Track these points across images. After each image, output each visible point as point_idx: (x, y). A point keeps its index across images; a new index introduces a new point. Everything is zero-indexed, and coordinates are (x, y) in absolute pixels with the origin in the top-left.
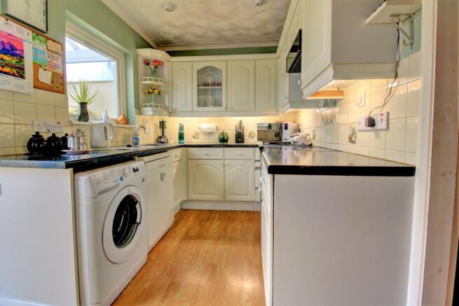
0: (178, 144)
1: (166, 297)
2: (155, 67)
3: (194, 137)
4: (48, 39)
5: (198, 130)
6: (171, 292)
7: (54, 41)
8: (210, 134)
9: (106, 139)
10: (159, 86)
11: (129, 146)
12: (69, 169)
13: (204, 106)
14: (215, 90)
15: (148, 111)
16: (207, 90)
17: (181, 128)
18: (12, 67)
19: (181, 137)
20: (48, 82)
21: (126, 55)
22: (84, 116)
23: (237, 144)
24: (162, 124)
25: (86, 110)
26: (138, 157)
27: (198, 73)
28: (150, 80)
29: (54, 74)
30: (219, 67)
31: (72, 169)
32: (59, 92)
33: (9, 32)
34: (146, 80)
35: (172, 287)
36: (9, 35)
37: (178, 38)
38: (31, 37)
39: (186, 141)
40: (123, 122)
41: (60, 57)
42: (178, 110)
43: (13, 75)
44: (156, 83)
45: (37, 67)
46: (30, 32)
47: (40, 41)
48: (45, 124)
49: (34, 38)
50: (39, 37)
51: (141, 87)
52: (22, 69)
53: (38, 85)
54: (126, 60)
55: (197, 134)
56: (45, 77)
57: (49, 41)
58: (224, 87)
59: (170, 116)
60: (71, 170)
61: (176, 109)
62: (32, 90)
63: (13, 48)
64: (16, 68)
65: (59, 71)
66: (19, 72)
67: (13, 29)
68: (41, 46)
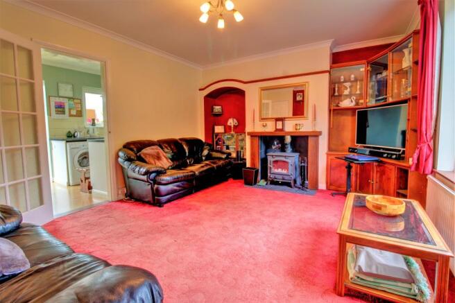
7: (77, 99)
18: (61, 111)
20: (75, 114)
29: (77, 111)
32: (79, 116)
36: (60, 102)
38: (67, 101)
41: (80, 104)
43: (61, 114)
45: (70, 110)
46: (67, 99)
48: (73, 128)
49: (69, 101)
50: (71, 100)
53: (71, 115)
56: (74, 112)
57: (75, 100)
62: (68, 118)
63: (61, 106)
65: (80, 109)
66: (63, 112)
67: (61, 100)
68: (71, 102)
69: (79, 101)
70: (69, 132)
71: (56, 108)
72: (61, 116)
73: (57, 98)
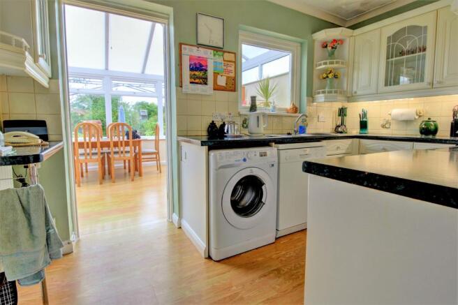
0: (358, 134)
1: (265, 276)
2: (332, 48)
3: (383, 126)
4: (224, 52)
5: (389, 118)
6: (271, 275)
7: (229, 52)
8: (407, 122)
9: (258, 126)
10: (337, 69)
11: (289, 134)
12: (204, 147)
13: (394, 84)
14: (414, 60)
15: (321, 98)
16: (401, 62)
17: (365, 115)
18: (200, 78)
19: (364, 125)
20: (224, 85)
21: (302, 44)
22: (253, 108)
23: (453, 138)
24: (342, 112)
25: (255, 103)
26: (276, 143)
27: (388, 42)
28: (325, 64)
29: (228, 78)
30: (422, 24)
31: (207, 147)
32: (231, 91)
33: (200, 56)
34: (320, 65)
35: (276, 272)
36: (199, 57)
37: (366, 4)
38: (212, 55)
39: (371, 131)
40: (291, 111)
41: (233, 64)
42: (359, 93)
43: (201, 84)
44: (332, 66)
45: (216, 75)
46: (212, 51)
47: (219, 55)
48: (220, 115)
49: (214, 55)
50: (219, 53)
51: (315, 73)
52: (206, 79)
53: (217, 88)
54: (301, 49)
55: (388, 122)
56: (222, 81)
57: (226, 54)
58: (429, 53)
59: (348, 102)
60: (205, 148)
61: (356, 92)
62: (212, 92)
63: (201, 65)
64: (202, 78)
65: (232, 75)
66: (204, 81)
67: (201, 53)
68: (219, 59)
69: (231, 57)
70: (213, 125)
71: (192, 69)
72: (200, 89)
73: (195, 49)
